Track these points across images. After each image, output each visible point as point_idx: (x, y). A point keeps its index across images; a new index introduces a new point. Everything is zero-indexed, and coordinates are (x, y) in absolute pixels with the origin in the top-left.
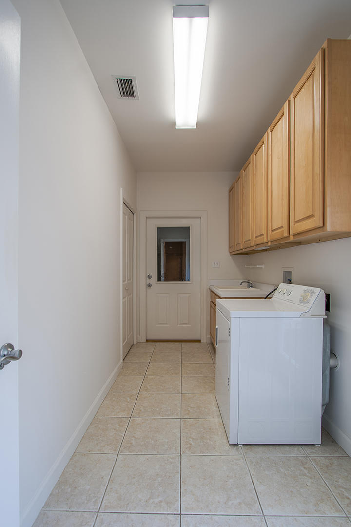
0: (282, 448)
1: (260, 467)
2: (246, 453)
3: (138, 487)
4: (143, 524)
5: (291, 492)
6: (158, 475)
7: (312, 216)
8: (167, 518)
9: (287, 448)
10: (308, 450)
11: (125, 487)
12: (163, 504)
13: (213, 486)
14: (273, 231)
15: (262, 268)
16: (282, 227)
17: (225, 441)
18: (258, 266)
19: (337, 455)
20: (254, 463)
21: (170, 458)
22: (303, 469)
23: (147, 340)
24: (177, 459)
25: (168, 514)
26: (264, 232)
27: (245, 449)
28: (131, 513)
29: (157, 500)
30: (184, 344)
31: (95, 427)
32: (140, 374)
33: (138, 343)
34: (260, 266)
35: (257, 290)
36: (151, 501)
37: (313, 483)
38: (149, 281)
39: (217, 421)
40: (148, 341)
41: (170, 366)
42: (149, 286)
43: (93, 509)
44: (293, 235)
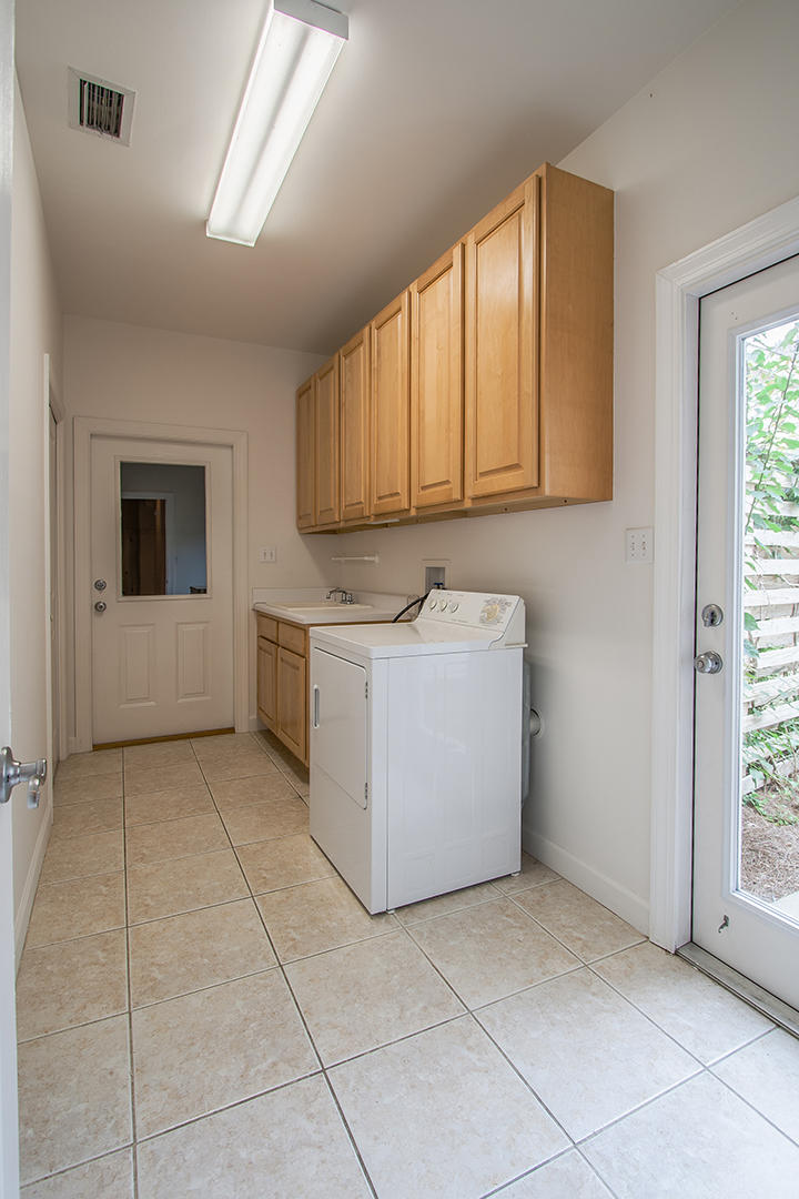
0: (463, 895)
1: (438, 937)
2: (406, 923)
3: (211, 1057)
4: (252, 1120)
5: (500, 959)
6: (246, 1019)
7: (516, 466)
8: (298, 1088)
9: (471, 893)
10: (504, 886)
11: (180, 1069)
12: (282, 1067)
13: (367, 999)
14: (424, 488)
15: (373, 562)
16: (447, 482)
17: (361, 912)
18: (366, 558)
19: (547, 881)
20: (426, 934)
21: (261, 979)
22: (505, 918)
23: (94, 746)
24: (276, 976)
25: (299, 1080)
26: (401, 488)
27: (400, 916)
28: (216, 1112)
29: (264, 1066)
30: (196, 743)
31: (37, 973)
32: (109, 826)
33: (71, 756)
34: (371, 559)
35: (363, 607)
36: (252, 1072)
37: (526, 934)
38: (99, 597)
39: (330, 882)
40: (97, 747)
41: (181, 794)
42: (99, 608)
43: (118, 1143)
44: (473, 499)
